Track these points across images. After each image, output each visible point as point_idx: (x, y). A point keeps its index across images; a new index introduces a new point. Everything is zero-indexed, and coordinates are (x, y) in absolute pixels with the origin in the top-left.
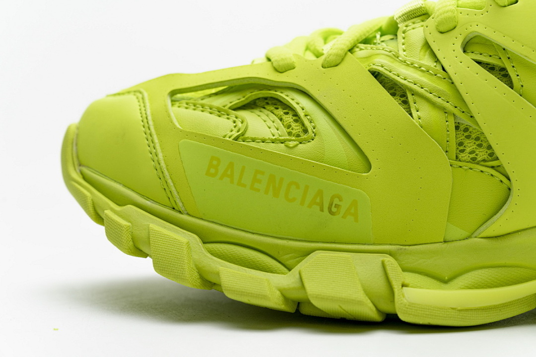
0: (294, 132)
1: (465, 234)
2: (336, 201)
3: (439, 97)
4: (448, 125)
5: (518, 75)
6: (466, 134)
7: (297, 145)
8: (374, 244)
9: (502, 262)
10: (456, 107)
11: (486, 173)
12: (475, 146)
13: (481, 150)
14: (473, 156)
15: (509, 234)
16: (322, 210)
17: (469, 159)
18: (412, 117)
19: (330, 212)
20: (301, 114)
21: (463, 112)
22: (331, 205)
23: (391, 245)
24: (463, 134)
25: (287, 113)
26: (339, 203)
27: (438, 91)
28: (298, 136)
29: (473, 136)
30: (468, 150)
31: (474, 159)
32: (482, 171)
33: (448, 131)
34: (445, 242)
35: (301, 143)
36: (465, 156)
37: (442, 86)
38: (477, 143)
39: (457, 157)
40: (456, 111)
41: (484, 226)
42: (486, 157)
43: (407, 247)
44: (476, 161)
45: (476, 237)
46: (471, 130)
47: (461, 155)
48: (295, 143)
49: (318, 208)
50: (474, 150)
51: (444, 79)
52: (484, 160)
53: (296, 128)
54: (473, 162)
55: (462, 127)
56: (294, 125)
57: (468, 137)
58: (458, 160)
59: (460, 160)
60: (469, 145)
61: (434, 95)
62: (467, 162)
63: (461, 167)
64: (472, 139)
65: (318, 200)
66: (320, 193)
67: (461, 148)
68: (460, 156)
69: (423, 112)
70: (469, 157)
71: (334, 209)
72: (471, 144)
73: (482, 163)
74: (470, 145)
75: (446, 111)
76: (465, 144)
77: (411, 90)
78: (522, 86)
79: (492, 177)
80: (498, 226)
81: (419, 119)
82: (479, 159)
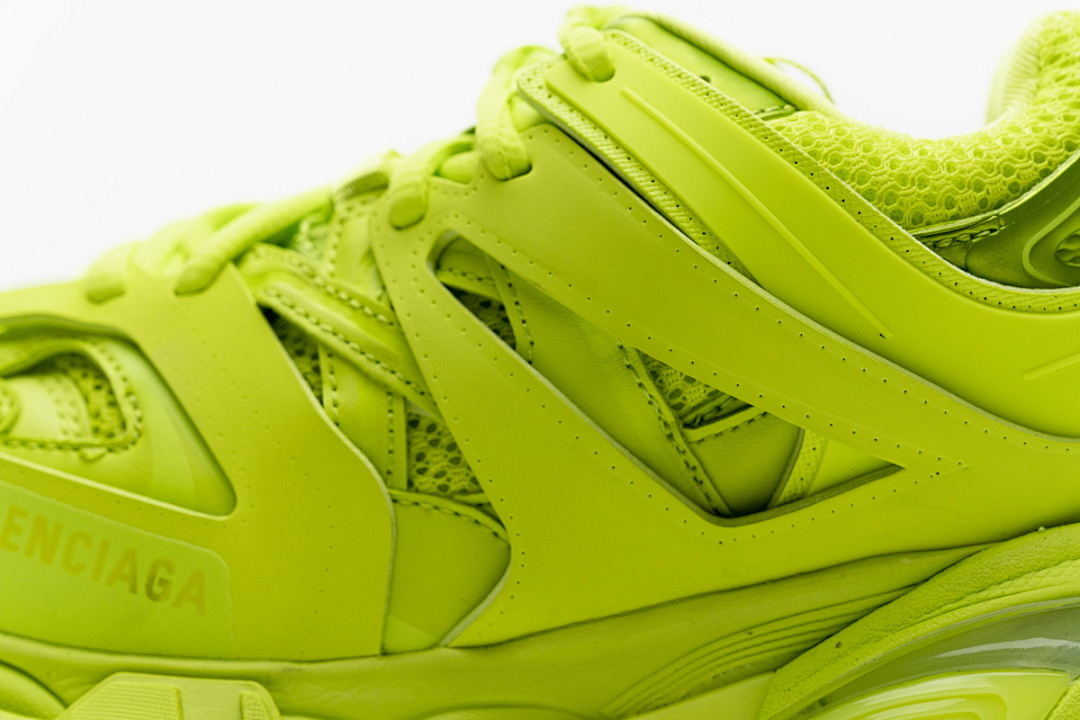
0: (104, 427)
1: (427, 638)
2: (162, 573)
3: (378, 362)
4: (391, 420)
5: (524, 322)
6: (431, 437)
7: (100, 457)
8: (237, 659)
9: (499, 698)
10: (408, 383)
11: (466, 519)
12: (446, 463)
13: (457, 470)
14: (441, 481)
15: (512, 641)
16: (133, 590)
17: (434, 489)
18: (321, 402)
19: (150, 594)
20: (120, 390)
21: (422, 393)
22: (151, 580)
23: (272, 660)
24: (425, 438)
25: (98, 388)
26: (167, 576)
27: (377, 349)
28: (111, 435)
29: (445, 441)
30: (433, 469)
31: (443, 488)
32: (457, 514)
33: (391, 431)
34: (385, 653)
35: (110, 450)
36: (425, 482)
37: (384, 340)
38: (452, 455)
39: (410, 484)
40: (408, 392)
41: (461, 625)
42: (466, 484)
43: (304, 666)
44: (448, 493)
45: (446, 646)
46: (439, 429)
47: (419, 481)
48: (98, 452)
49: (125, 586)
50: (446, 469)
51: (391, 324)
52: (464, 492)
53: (109, 420)
54: (442, 494)
55: (424, 424)
56: (106, 412)
57: (434, 443)
58: (414, 489)
59: (417, 491)
60: (435, 459)
61: (369, 359)
62: (432, 494)
63: (417, 504)
64: (442, 447)
65: (126, 570)
66: (131, 556)
67: (420, 465)
68: (417, 483)
69: (346, 393)
70: (434, 483)
71: (157, 589)
72: (439, 458)
73: (458, 497)
74: (437, 460)
75: (391, 391)
76: (428, 457)
77: (326, 347)
78: (532, 343)
79: (475, 525)
80: (486, 625)
81: (335, 406)
82: (453, 487)
